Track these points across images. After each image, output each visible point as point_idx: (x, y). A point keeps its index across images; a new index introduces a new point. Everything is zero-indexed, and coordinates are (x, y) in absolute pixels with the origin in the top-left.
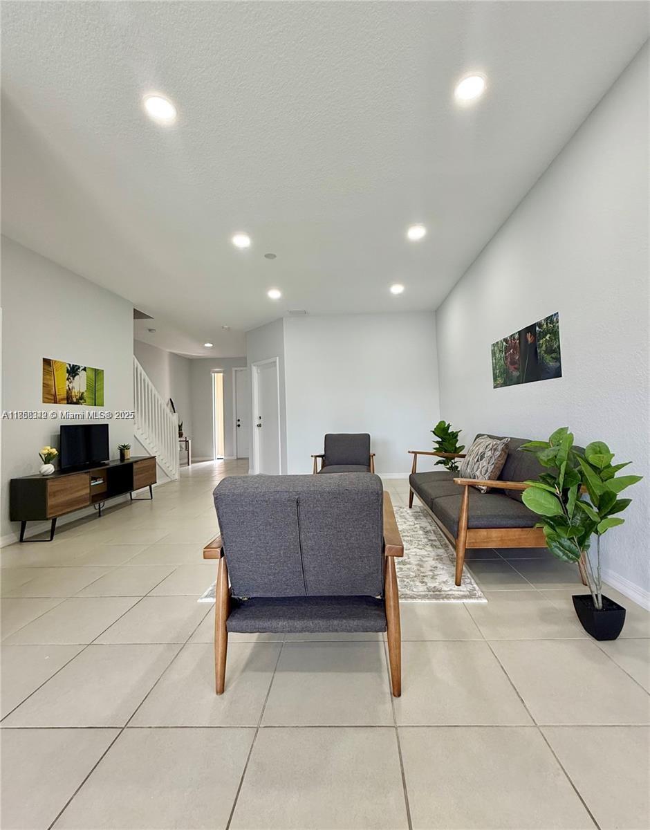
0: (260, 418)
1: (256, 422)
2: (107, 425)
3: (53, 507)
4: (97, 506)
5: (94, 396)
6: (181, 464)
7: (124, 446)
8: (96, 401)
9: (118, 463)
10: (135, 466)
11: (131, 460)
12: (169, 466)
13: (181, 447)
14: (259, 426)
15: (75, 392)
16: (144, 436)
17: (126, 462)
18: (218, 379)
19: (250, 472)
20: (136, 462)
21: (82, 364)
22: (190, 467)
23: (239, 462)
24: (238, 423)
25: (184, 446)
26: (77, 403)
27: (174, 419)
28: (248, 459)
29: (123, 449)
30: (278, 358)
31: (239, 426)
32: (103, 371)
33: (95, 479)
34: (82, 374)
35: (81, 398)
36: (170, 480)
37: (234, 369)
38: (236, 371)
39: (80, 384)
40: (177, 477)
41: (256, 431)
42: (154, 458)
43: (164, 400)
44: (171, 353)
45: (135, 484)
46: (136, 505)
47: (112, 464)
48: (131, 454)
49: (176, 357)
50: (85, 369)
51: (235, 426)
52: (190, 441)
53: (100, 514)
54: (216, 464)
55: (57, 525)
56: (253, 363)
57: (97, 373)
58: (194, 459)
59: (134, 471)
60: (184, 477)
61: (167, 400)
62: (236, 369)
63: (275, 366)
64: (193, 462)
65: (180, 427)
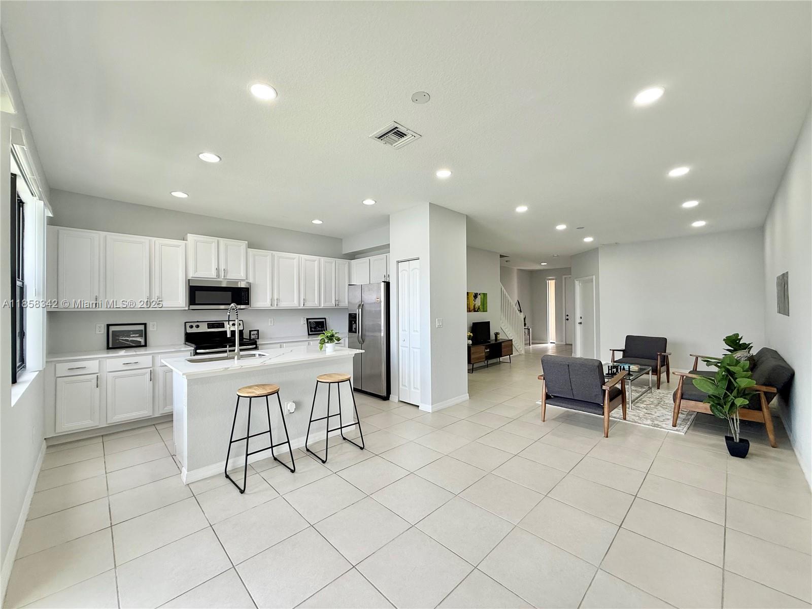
0: (581, 318)
1: (578, 320)
2: (489, 322)
3: (473, 359)
4: (486, 362)
5: (483, 308)
6: (525, 344)
7: (497, 333)
8: (485, 310)
9: (494, 342)
10: (503, 344)
11: (500, 341)
12: (519, 346)
13: (525, 332)
14: (581, 323)
15: (477, 306)
16: (505, 327)
17: (498, 341)
18: (551, 285)
19: (573, 355)
20: (503, 342)
21: (479, 292)
22: (531, 346)
23: (567, 346)
24: (567, 318)
25: (527, 332)
26: (477, 311)
27: (522, 316)
28: (572, 345)
29: (497, 334)
30: (594, 276)
31: (568, 319)
32: (487, 294)
33: (486, 349)
34: (479, 297)
35: (479, 308)
36: (518, 354)
37: (564, 277)
38: (565, 278)
39: (478, 302)
40: (523, 352)
41: (578, 327)
42: (512, 340)
43: (514, 302)
44: (518, 269)
45: (503, 354)
46: (502, 365)
47: (491, 343)
48: (500, 337)
49: (521, 271)
50: (480, 294)
51: (564, 318)
52: (531, 329)
53: (487, 366)
54: (550, 346)
55: (474, 367)
56: (576, 278)
57: (485, 295)
58: (533, 342)
59: (502, 347)
60: (527, 352)
61: (516, 301)
62: (566, 276)
63: (592, 281)
64: (533, 344)
65: (525, 319)
